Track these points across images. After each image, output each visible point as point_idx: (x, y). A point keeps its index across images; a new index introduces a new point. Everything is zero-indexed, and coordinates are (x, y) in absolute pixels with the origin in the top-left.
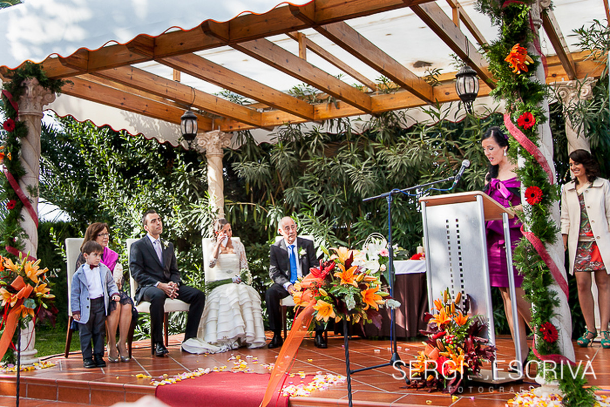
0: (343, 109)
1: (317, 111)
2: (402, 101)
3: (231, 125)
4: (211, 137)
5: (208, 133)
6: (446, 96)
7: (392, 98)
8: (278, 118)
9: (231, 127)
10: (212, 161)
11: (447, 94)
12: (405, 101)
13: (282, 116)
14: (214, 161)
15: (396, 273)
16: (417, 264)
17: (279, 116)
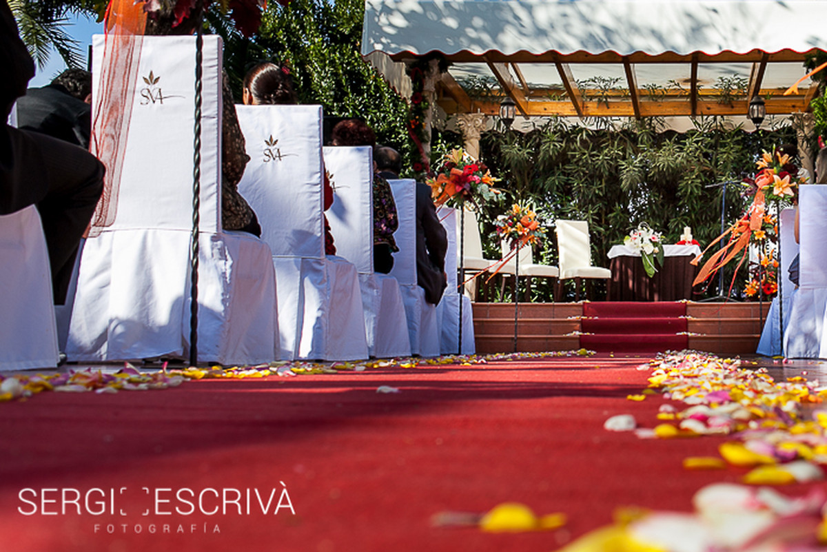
0: (613, 109)
1: (587, 107)
2: (668, 110)
3: (493, 109)
4: (472, 120)
5: (470, 115)
6: (708, 111)
7: (660, 106)
8: (545, 109)
9: (493, 111)
10: (471, 143)
11: (709, 109)
12: (672, 109)
13: (550, 108)
14: (474, 144)
15: (665, 255)
16: (684, 248)
17: (546, 107)
